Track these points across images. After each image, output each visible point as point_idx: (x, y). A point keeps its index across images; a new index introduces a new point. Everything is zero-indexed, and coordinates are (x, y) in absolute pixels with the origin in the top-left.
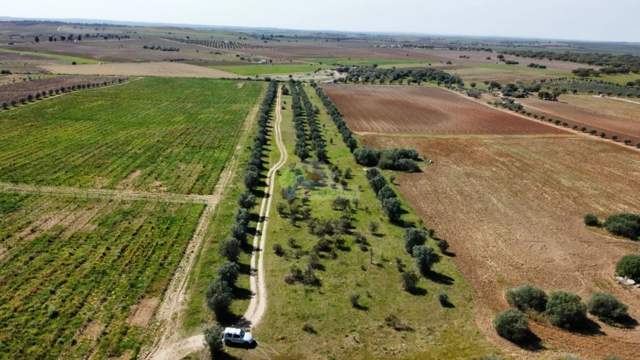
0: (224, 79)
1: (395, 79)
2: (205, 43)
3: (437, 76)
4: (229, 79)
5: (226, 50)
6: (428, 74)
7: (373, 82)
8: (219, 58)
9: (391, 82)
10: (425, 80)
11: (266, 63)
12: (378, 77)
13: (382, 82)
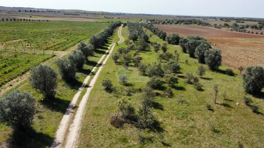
0: (96, 22)
1: (177, 23)
2: (91, 14)
3: (197, 22)
4: (99, 22)
5: (101, 15)
6: (193, 21)
7: (166, 24)
8: (97, 17)
9: (175, 23)
10: (191, 24)
11: (117, 19)
12: (169, 23)
13: (171, 24)
